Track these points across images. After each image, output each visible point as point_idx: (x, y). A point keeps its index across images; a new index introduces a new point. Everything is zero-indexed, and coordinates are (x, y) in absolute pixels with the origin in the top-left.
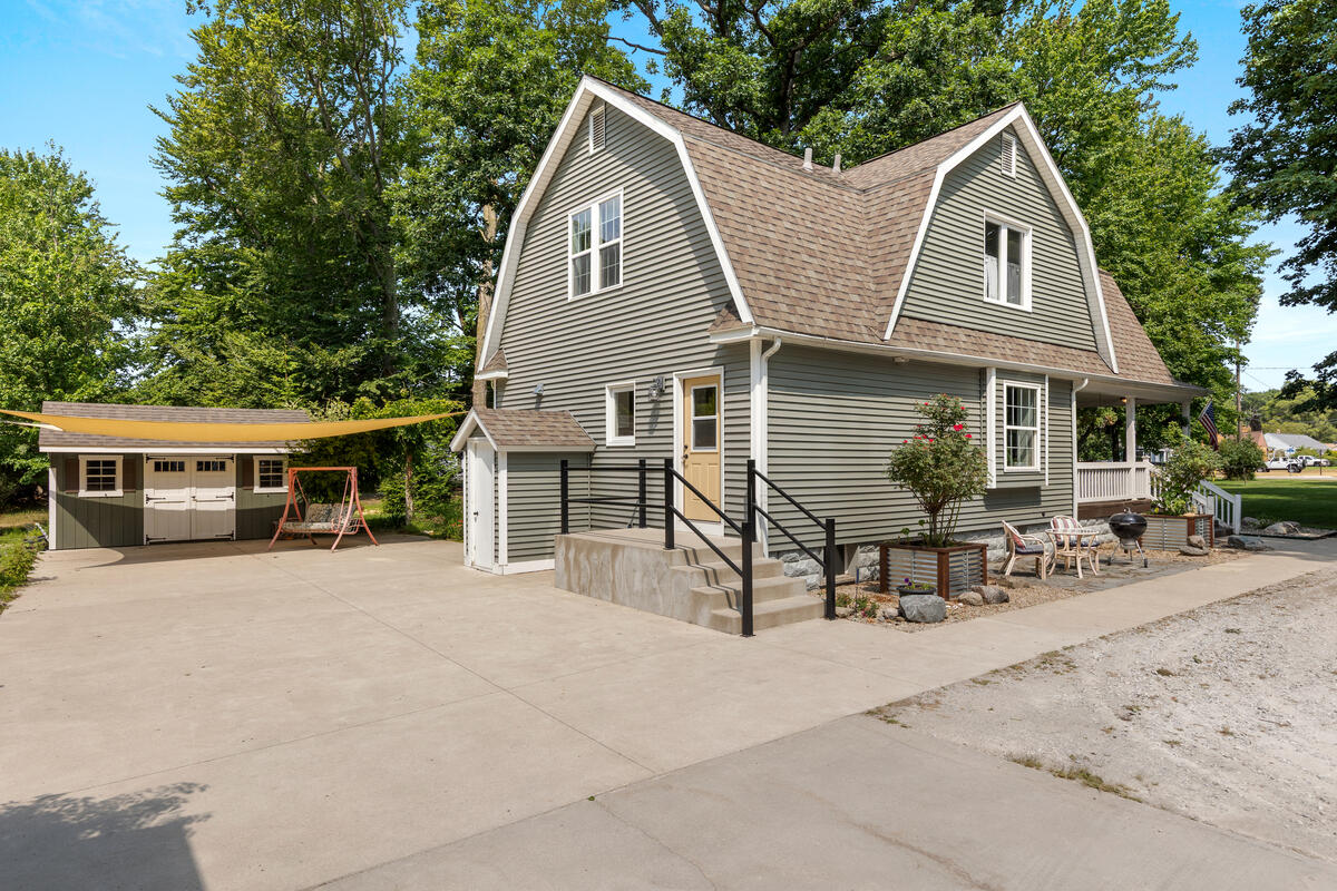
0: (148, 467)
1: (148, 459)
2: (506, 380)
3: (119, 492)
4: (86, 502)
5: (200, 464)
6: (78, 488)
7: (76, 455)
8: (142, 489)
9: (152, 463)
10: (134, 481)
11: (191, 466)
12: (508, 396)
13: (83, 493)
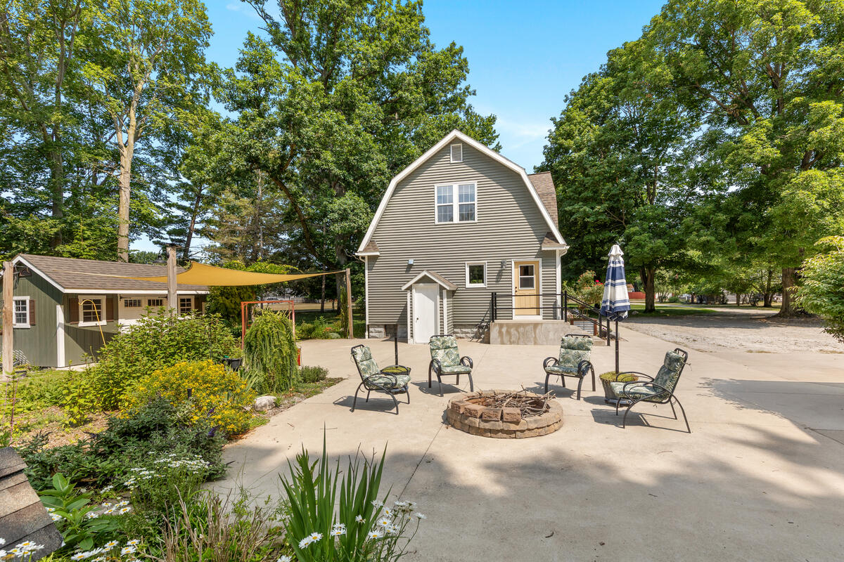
0: (121, 303)
1: (121, 298)
2: (379, 256)
3: (104, 322)
4: (84, 330)
5: (149, 301)
6: (78, 320)
7: (77, 295)
8: (118, 319)
9: (123, 300)
10: (112, 315)
11: (145, 304)
12: (377, 265)
13: (82, 324)
